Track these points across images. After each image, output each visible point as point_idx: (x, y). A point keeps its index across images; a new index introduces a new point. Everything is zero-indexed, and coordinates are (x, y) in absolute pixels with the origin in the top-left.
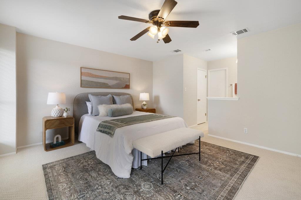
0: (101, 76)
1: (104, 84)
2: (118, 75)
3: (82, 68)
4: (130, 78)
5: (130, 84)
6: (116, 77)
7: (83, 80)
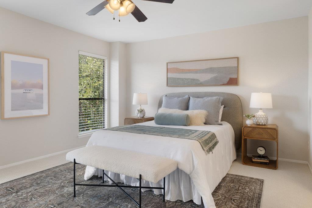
0: (189, 70)
1: (194, 80)
2: (215, 65)
3: (168, 64)
4: (238, 66)
5: (238, 77)
6: (211, 68)
7: (169, 78)
